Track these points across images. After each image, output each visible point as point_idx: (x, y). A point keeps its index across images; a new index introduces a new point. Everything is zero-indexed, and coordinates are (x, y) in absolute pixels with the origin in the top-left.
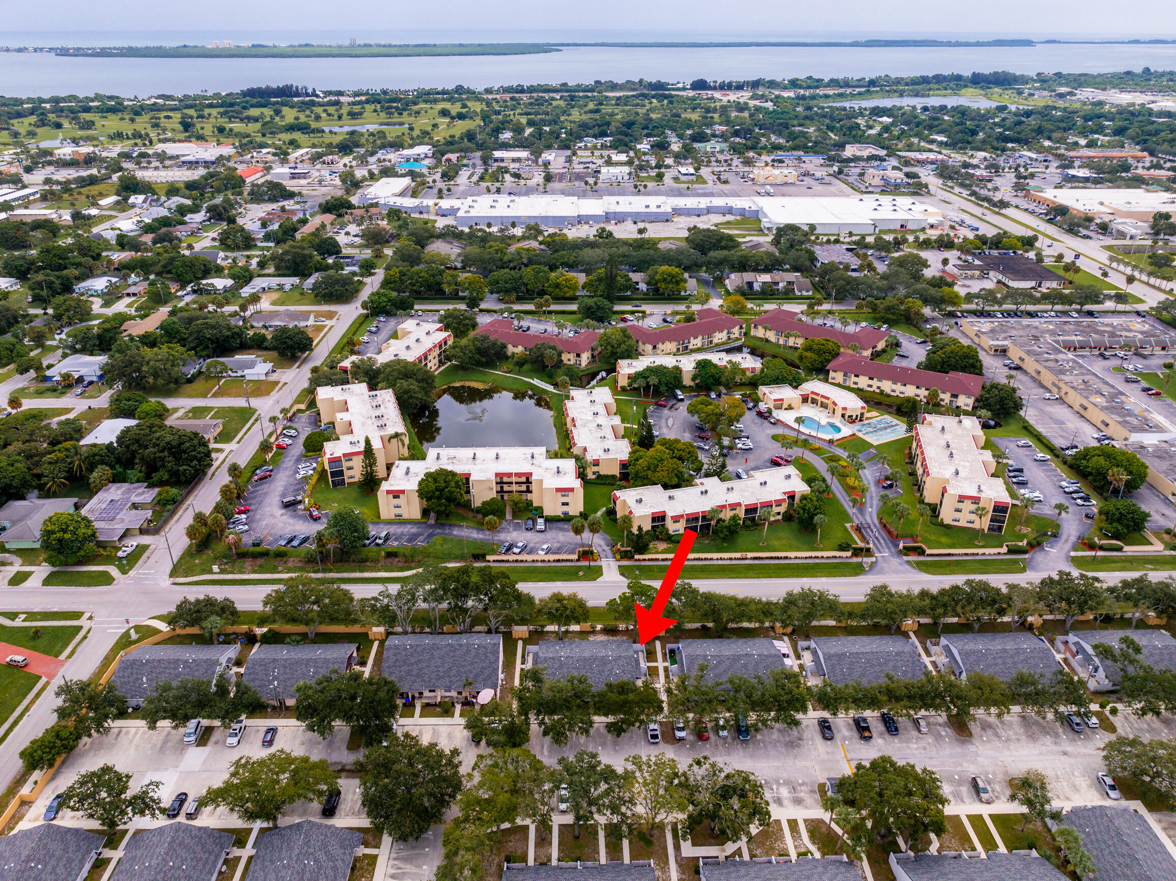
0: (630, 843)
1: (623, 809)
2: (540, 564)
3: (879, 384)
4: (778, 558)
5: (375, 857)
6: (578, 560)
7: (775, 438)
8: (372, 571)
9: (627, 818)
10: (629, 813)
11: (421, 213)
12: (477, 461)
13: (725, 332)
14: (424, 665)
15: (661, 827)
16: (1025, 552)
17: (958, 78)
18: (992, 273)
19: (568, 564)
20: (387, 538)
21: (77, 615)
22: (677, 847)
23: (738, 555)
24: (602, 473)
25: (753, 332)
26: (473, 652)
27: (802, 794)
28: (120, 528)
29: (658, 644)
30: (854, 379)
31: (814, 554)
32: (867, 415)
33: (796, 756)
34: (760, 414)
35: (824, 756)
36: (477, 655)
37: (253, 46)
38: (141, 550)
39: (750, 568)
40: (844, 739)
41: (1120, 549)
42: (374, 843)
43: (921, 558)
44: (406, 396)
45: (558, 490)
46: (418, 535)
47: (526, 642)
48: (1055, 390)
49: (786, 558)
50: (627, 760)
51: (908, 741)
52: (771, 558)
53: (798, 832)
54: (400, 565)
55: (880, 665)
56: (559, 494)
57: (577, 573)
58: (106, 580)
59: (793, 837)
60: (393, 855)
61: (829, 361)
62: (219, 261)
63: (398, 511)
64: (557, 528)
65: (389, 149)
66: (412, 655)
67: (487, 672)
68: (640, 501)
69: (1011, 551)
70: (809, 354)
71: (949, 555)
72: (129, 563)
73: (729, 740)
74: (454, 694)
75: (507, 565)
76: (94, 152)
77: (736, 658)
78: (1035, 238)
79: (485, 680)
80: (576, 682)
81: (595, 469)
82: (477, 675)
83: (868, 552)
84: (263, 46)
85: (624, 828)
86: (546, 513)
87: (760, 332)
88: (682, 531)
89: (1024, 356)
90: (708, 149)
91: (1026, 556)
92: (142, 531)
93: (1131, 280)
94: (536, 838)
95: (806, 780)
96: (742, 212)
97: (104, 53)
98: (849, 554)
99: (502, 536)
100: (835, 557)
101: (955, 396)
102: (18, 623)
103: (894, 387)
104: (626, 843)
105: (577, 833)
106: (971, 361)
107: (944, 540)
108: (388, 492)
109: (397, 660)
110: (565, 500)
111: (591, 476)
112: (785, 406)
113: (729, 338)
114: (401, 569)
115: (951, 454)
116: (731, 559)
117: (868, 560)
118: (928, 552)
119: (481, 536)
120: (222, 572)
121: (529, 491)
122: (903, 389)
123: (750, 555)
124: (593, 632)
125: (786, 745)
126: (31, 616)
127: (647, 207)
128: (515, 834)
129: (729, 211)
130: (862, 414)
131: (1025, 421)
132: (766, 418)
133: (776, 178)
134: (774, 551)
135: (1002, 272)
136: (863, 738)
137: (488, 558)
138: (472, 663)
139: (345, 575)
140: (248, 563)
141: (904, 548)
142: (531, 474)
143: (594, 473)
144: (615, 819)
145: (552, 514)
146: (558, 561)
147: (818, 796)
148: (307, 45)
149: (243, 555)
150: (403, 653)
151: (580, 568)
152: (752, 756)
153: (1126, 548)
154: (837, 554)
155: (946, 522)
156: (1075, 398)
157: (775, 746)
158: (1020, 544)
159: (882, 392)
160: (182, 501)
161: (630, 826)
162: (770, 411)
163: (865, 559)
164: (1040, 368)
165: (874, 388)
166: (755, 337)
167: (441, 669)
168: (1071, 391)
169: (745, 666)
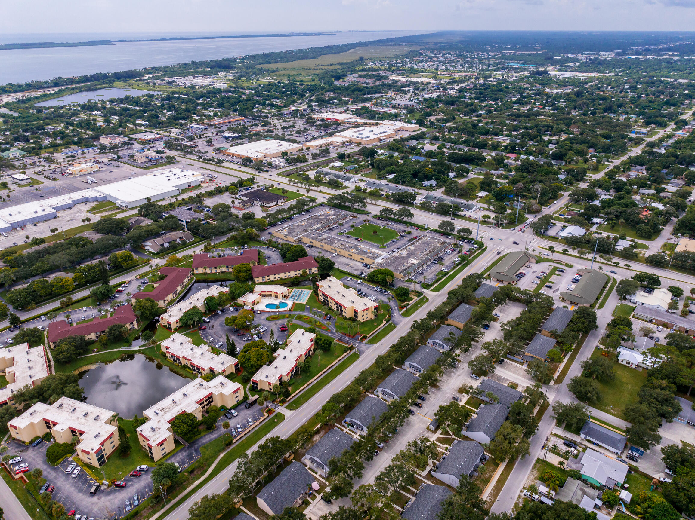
2: (257, 428)
3: (277, 276)
4: (331, 368)
6: (269, 416)
7: (267, 319)
8: (190, 485)
12: (178, 403)
14: (284, 494)
16: (390, 319)
17: (105, 76)
18: (255, 202)
19: (266, 420)
22: (421, 476)
23: (318, 375)
25: (195, 272)
26: (296, 474)
29: (337, 424)
30: (267, 278)
31: (339, 359)
32: (289, 292)
33: (413, 426)
35: (418, 420)
36: (299, 475)
40: (417, 411)
41: (408, 304)
43: (368, 340)
46: (190, 454)
48: (334, 252)
49: (333, 366)
51: (429, 400)
52: (329, 369)
53: (438, 445)
54: (199, 473)
55: (404, 382)
57: (274, 422)
64: (242, 410)
67: (307, 477)
68: (267, 376)
69: (387, 322)
75: (244, 438)
78: (253, 178)
79: (309, 481)
82: (305, 481)
83: (353, 347)
86: (230, 406)
87: (200, 270)
89: (312, 241)
90: (11, 155)
91: (391, 321)
93: (308, 191)
95: (422, 430)
96: (96, 199)
98: (349, 351)
100: (346, 355)
101: (310, 269)
107: (367, 329)
112: (256, 303)
114: (203, 474)
115: (343, 295)
116: (317, 378)
117: (355, 350)
118: (368, 336)
119: (216, 435)
121: (210, 402)
125: (407, 425)
127: (36, 212)
129: (87, 200)
131: (338, 269)
132: (255, 313)
133: (86, 170)
134: (327, 366)
135: (262, 201)
136: (420, 407)
137: (234, 441)
138: (300, 479)
141: (361, 339)
142: (212, 393)
145: (233, 405)
146: (261, 422)
150: (273, 496)
151: (273, 419)
152: (404, 435)
153: (410, 303)
156: (343, 252)
157: (405, 428)
159: (281, 279)
162: (253, 309)
164: (322, 244)
166: (198, 274)
167: (292, 490)
168: (341, 250)
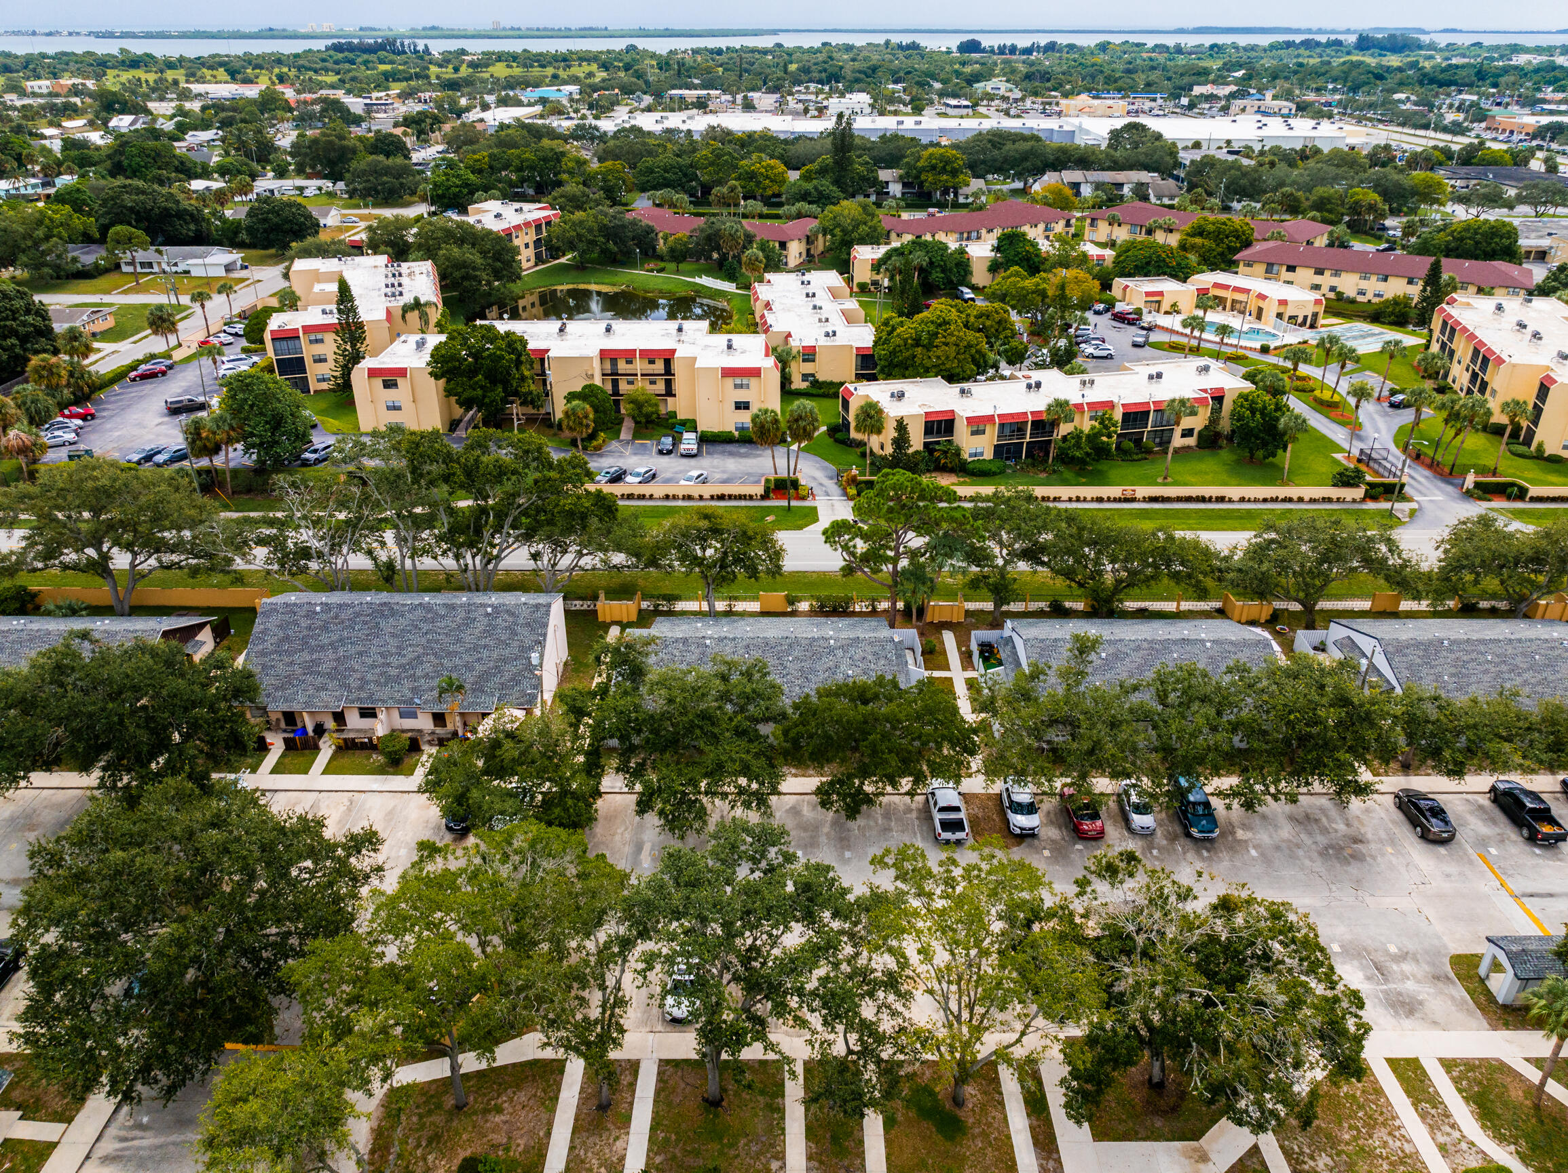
0: (889, 1124)
1: (868, 1011)
2: (680, 503)
3: (1334, 281)
4: (1203, 499)
6: (765, 497)
9: (880, 1039)
10: (887, 1025)
13: (1041, 226)
14: (352, 650)
15: (987, 1073)
19: (742, 503)
23: (1115, 491)
24: (821, 377)
26: (481, 624)
27: (1410, 986)
29: (949, 638)
32: (1321, 321)
33: (1358, 884)
34: (1121, 318)
35: (1441, 885)
36: (489, 631)
40: (1482, 843)
42: (58, 1105)
43: (1519, 505)
44: (457, 274)
45: (728, 373)
47: (628, 627)
49: (1221, 499)
50: (878, 862)
52: (1189, 499)
53: (1435, 1100)
55: (1535, 667)
56: (730, 382)
59: (1423, 1116)
60: (108, 1146)
61: (1236, 251)
63: (394, 418)
64: (723, 453)
66: (325, 628)
67: (511, 669)
68: (899, 397)
70: (1198, 240)
73: (1162, 842)
74: (424, 723)
76: (83, 84)
79: (503, 686)
80: (735, 678)
81: (808, 368)
82: (485, 676)
84: (374, 30)
85: (870, 1073)
86: (701, 427)
87: (1101, 233)
88: (989, 455)
90: (989, 89)
94: (584, 1099)
95: (1411, 946)
96: (1049, 134)
98: (1359, 493)
99: (605, 459)
100: (1328, 500)
103: (1364, 284)
104: (873, 1126)
105: (712, 1088)
106: (1506, 242)
108: (373, 373)
109: (286, 638)
110: (742, 395)
111: (798, 384)
112: (1165, 306)
115: (1536, 336)
116: (1100, 500)
117: (1401, 508)
121: (670, 392)
122: (1381, 287)
123: (1142, 491)
124: (793, 614)
125: (1324, 853)
127: (901, 123)
128: (519, 1087)
130: (1315, 315)
132: (1131, 323)
133: (1095, 110)
136: (1538, 839)
138: (475, 648)
141: (1477, 485)
142: (674, 351)
143: (805, 377)
144: (841, 1043)
145: (716, 429)
146: (721, 497)
147: (1459, 991)
150: (304, 623)
151: (769, 510)
154: (1334, 493)
155: (1549, 450)
157: (1293, 857)
159: (1339, 296)
161: (888, 1070)
162: (1139, 312)
163: (1397, 505)
167: (394, 660)
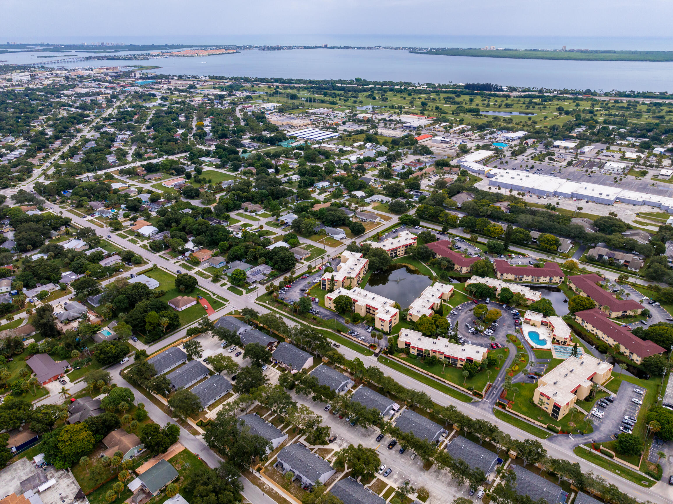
2: (355, 342)
3: (597, 331)
4: (440, 380)
5: (232, 395)
6: (369, 347)
7: (508, 336)
8: (306, 322)
11: (479, 174)
12: (366, 298)
14: (286, 354)
16: (556, 432)
19: (364, 347)
20: (318, 313)
21: (226, 301)
22: (299, 438)
23: (426, 372)
24: (413, 320)
26: (300, 357)
28: (254, 279)
29: (361, 385)
31: (456, 386)
32: (568, 343)
33: (361, 439)
34: (515, 323)
35: (370, 444)
36: (300, 359)
37: (505, 50)
38: (256, 288)
39: (426, 378)
40: (383, 444)
41: (612, 457)
43: (501, 410)
45: (380, 319)
46: (327, 316)
47: (325, 363)
49: (444, 382)
52: (438, 379)
54: (315, 323)
55: (418, 429)
57: (364, 351)
58: (241, 293)
61: (584, 310)
62: (370, 183)
63: (330, 305)
65: (503, 131)
68: (407, 335)
69: (548, 428)
71: (517, 415)
72: (249, 291)
73: (348, 423)
76: (372, 118)
77: (372, 400)
83: (480, 396)
84: (510, 50)
86: (376, 326)
91: (555, 434)
92: (260, 283)
94: (270, 413)
97: (431, 52)
98: (471, 393)
99: (355, 328)
100: (464, 391)
102: (214, 297)
103: (605, 336)
104: (289, 428)
107: (524, 409)
108: (328, 297)
110: (382, 324)
111: (408, 320)
112: (531, 323)
113: (551, 282)
115: (567, 375)
116: (422, 372)
117: (477, 399)
118: (507, 409)
119: (346, 325)
120: (269, 304)
122: (608, 338)
123: (430, 374)
124: (347, 371)
125: (363, 434)
126: (219, 297)
127: (601, 194)
128: (266, 409)
129: (659, 206)
130: (565, 342)
132: (516, 326)
134: (443, 378)
136: (388, 447)
137: (341, 333)
139: (298, 320)
140: (276, 304)
141: (499, 402)
142: (377, 309)
143: (410, 319)
145: (378, 327)
146: (362, 344)
148: (535, 50)
149: (277, 301)
150: (283, 348)
151: (366, 350)
153: (615, 458)
154: (466, 391)
155: (535, 403)
157: (359, 432)
158: (557, 428)
160: (278, 277)
162: (521, 323)
165: (594, 333)
167: (289, 358)
169: (372, 404)
